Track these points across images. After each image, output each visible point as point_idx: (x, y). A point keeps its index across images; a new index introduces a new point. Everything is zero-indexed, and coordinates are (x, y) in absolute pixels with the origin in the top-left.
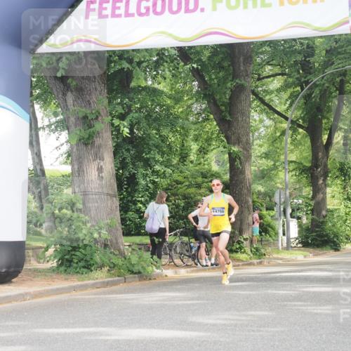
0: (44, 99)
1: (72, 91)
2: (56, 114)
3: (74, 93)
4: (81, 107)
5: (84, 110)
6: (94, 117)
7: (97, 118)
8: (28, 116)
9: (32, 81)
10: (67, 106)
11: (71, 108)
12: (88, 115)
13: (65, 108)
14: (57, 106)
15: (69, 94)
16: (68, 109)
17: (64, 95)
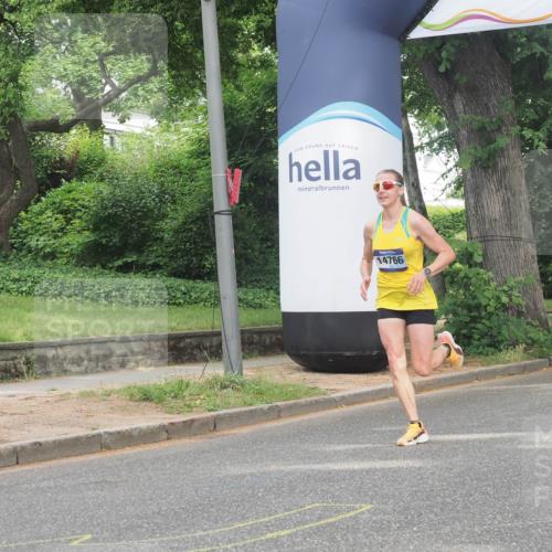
0: (421, 104)
1: (461, 92)
2: (439, 127)
3: (465, 94)
4: (476, 113)
5: (480, 118)
6: (495, 127)
7: (499, 129)
8: (399, 131)
9: (403, 80)
10: (454, 113)
11: (461, 115)
12: (486, 125)
13: (452, 117)
14: (440, 114)
15: (458, 97)
16: (457, 119)
17: (450, 97)
